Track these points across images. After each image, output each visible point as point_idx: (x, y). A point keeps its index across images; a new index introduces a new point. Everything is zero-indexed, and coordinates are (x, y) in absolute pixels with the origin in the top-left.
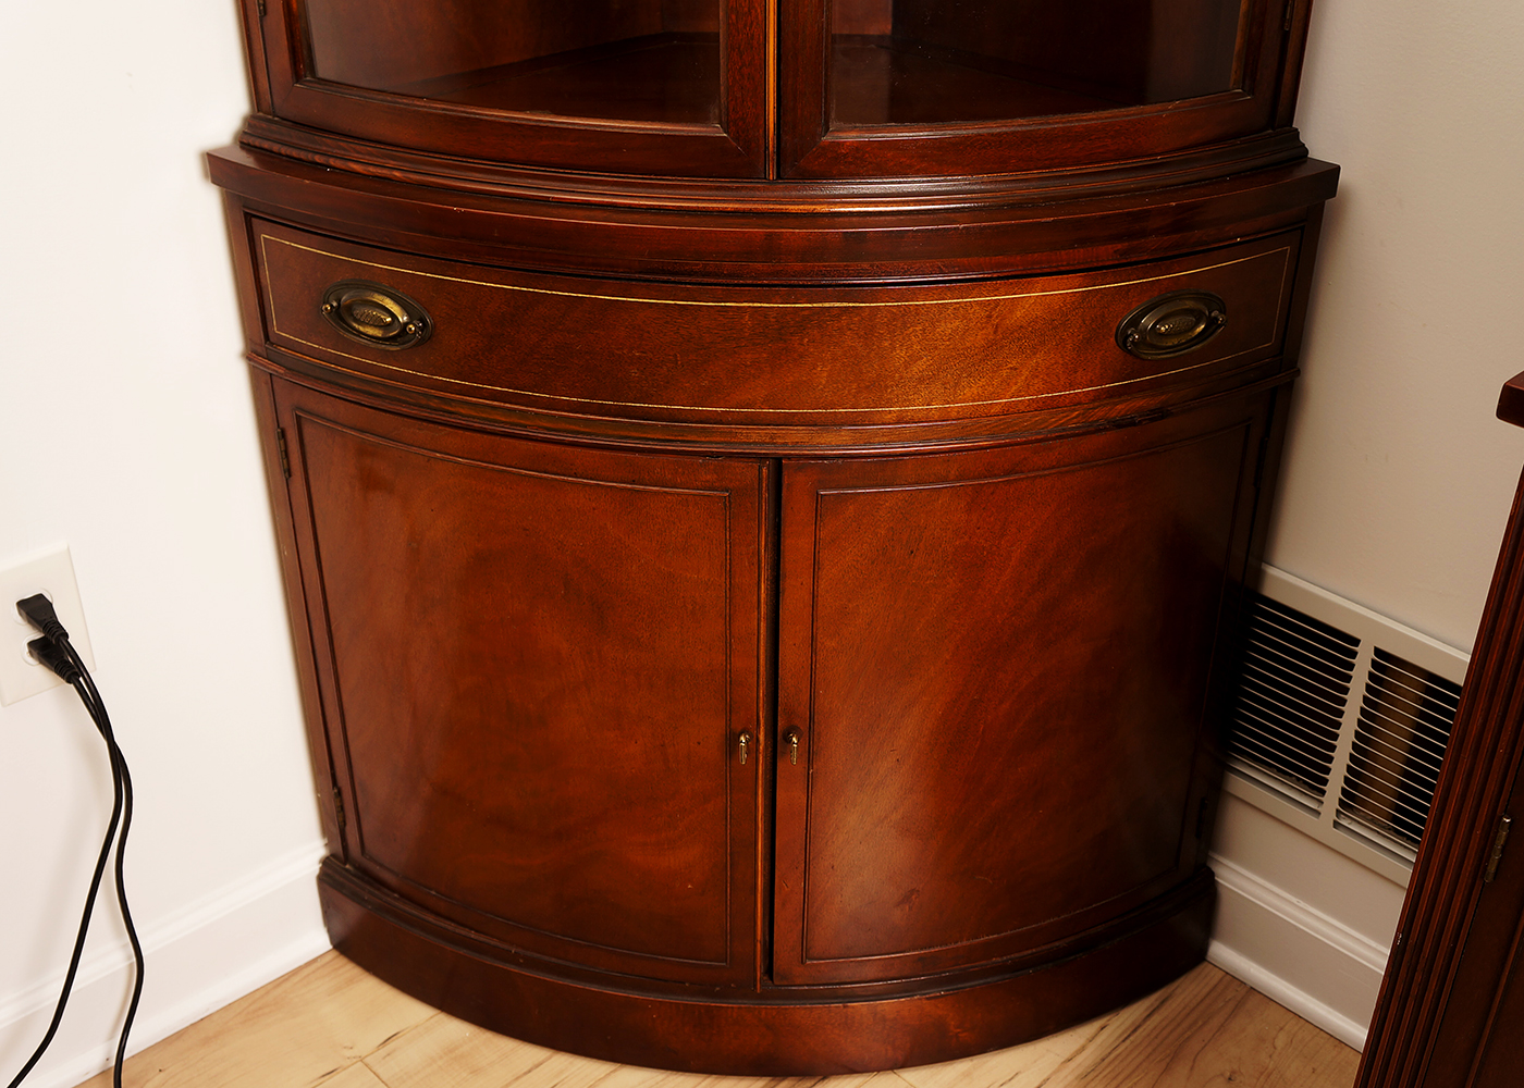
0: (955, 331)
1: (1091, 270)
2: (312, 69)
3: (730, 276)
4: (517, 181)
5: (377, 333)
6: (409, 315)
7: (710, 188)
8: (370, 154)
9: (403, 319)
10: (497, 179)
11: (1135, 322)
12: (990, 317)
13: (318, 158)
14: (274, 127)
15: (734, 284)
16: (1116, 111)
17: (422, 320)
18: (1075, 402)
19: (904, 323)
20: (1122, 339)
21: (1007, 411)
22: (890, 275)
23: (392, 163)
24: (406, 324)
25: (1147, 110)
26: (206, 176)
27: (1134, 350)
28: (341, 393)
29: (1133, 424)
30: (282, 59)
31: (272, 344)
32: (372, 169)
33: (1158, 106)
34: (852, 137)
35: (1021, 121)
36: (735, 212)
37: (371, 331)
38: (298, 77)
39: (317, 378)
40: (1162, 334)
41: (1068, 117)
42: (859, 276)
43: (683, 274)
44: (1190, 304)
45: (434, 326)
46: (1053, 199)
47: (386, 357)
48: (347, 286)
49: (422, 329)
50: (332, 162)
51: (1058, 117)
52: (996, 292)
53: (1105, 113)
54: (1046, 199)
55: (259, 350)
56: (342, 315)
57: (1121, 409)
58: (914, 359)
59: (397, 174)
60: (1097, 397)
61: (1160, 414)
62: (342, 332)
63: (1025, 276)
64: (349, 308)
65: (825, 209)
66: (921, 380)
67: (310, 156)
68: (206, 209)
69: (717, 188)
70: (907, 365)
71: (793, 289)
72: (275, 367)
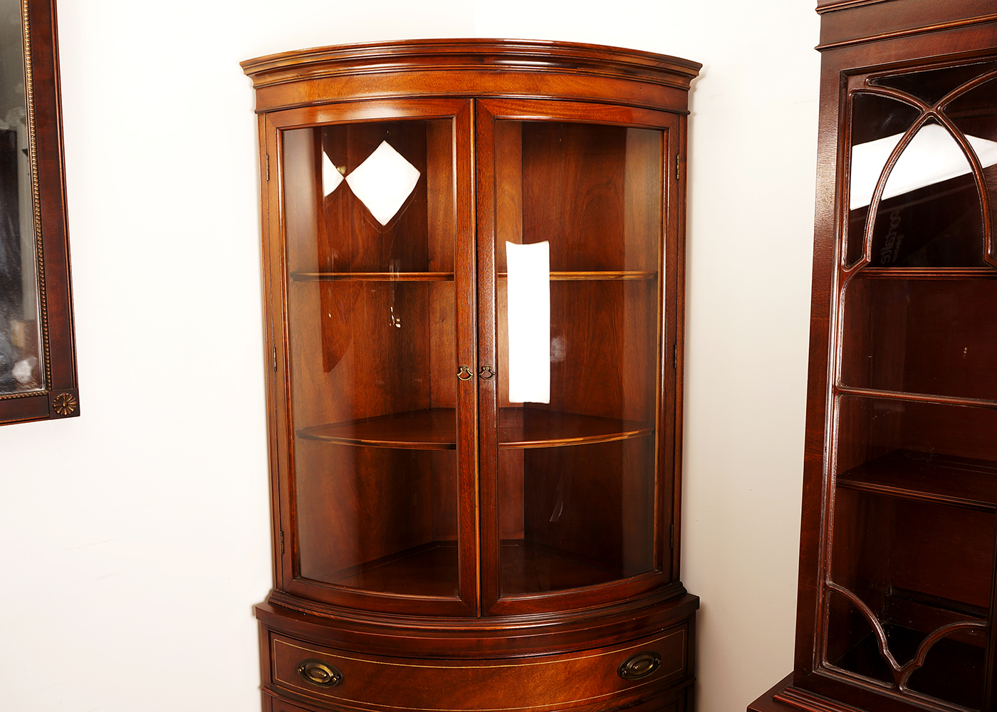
0: (553, 674)
1: (605, 647)
2: (300, 573)
3: (464, 656)
4: (380, 619)
5: (320, 681)
6: (334, 674)
7: (455, 621)
8: (321, 608)
9: (331, 675)
10: (371, 618)
11: (625, 666)
12: (566, 668)
13: (300, 610)
14: (283, 596)
15: (464, 659)
16: (609, 583)
17: (339, 675)
18: (604, 700)
19: (532, 672)
20: (620, 673)
21: (576, 705)
22: (526, 653)
23: (330, 612)
24: (332, 677)
25: (622, 581)
26: (253, 614)
27: (626, 677)
28: (302, 706)
29: (628, 708)
30: (289, 570)
31: (274, 684)
32: (322, 614)
33: (626, 580)
34: (509, 599)
35: (573, 590)
36: (465, 631)
37: (317, 680)
38: (294, 577)
39: (292, 699)
40: (636, 670)
41: (591, 587)
42: (514, 654)
43: (444, 656)
44: (646, 657)
45: (344, 678)
46: (588, 619)
47: (322, 690)
48: (309, 661)
49: (338, 679)
50: (306, 611)
51: (587, 587)
52: (568, 658)
53: (605, 584)
54: (585, 619)
55: (268, 687)
56: (306, 674)
57: (622, 701)
58: (537, 686)
59: (332, 616)
60: (612, 697)
61: (639, 702)
62: (305, 680)
63: (579, 651)
64: (309, 671)
65: (500, 628)
66: (540, 695)
67: (297, 609)
68: (251, 628)
69: (458, 621)
70: (534, 689)
71: (488, 660)
72: (274, 694)
